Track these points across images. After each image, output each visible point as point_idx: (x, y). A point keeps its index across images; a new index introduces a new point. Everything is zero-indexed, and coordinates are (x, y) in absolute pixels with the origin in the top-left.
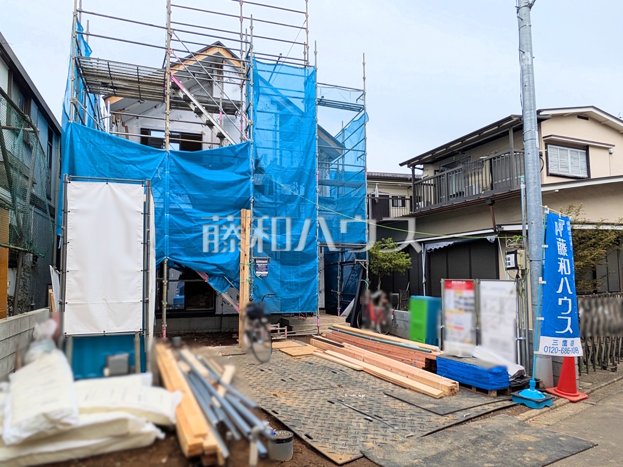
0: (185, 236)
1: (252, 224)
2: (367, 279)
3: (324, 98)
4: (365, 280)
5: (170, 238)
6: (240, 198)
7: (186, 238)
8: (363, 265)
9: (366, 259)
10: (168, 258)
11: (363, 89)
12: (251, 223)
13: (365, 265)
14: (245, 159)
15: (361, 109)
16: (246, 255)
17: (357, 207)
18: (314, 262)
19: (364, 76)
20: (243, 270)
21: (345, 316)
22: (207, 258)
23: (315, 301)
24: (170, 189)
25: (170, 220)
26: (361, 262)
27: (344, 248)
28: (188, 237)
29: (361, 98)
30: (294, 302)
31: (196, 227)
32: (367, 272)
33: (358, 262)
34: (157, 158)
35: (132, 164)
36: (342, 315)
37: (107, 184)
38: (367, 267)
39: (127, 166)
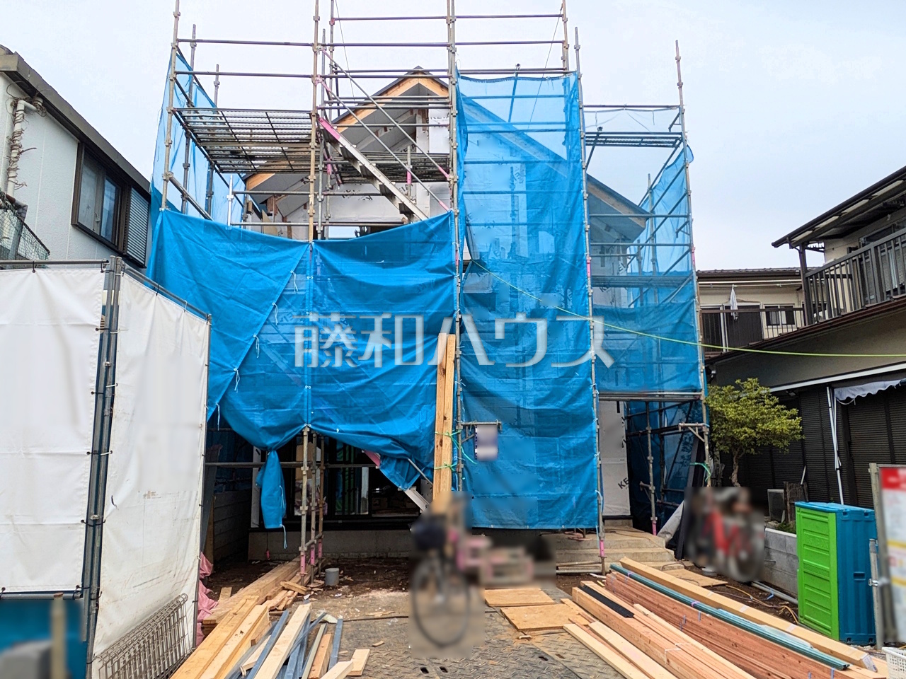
0: (339, 387)
1: (458, 360)
2: (706, 462)
3: (603, 131)
4: (703, 463)
5: (313, 391)
6: (435, 313)
7: (340, 390)
8: (696, 433)
9: (702, 422)
10: (310, 426)
11: (679, 104)
12: (456, 358)
13: (702, 434)
14: (445, 243)
15: (675, 140)
16: (445, 418)
17: (677, 321)
18: (588, 429)
19: (680, 80)
20: (439, 446)
21: (669, 533)
22: (377, 425)
23: (594, 506)
24: (313, 306)
26: (692, 427)
27: (664, 402)
28: (343, 389)
29: (677, 122)
30: (552, 507)
31: (358, 371)
32: (707, 447)
33: (687, 427)
34: (293, 254)
35: (252, 268)
36: (661, 531)
37: (34, 271)
38: (706, 438)
39: (244, 271)
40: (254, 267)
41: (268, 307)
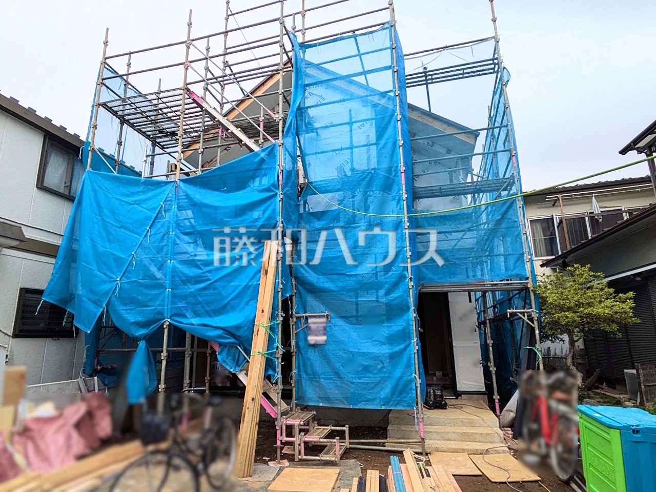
0: (190, 288)
3: (428, 70)
4: (535, 347)
5: (172, 293)
8: (526, 319)
9: (531, 308)
10: (169, 320)
11: (493, 35)
13: (531, 320)
16: (263, 311)
18: (405, 317)
19: (494, 16)
20: (256, 335)
22: (216, 319)
23: (412, 389)
24: (176, 227)
25: (172, 268)
26: (520, 313)
28: (193, 290)
30: (372, 388)
32: (537, 332)
33: (515, 313)
38: (536, 323)
39: (131, 207)
40: (137, 203)
41: (144, 231)
